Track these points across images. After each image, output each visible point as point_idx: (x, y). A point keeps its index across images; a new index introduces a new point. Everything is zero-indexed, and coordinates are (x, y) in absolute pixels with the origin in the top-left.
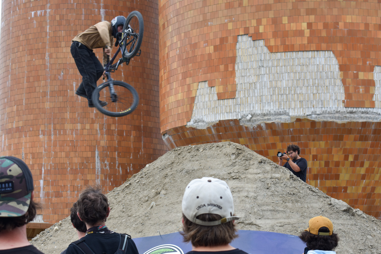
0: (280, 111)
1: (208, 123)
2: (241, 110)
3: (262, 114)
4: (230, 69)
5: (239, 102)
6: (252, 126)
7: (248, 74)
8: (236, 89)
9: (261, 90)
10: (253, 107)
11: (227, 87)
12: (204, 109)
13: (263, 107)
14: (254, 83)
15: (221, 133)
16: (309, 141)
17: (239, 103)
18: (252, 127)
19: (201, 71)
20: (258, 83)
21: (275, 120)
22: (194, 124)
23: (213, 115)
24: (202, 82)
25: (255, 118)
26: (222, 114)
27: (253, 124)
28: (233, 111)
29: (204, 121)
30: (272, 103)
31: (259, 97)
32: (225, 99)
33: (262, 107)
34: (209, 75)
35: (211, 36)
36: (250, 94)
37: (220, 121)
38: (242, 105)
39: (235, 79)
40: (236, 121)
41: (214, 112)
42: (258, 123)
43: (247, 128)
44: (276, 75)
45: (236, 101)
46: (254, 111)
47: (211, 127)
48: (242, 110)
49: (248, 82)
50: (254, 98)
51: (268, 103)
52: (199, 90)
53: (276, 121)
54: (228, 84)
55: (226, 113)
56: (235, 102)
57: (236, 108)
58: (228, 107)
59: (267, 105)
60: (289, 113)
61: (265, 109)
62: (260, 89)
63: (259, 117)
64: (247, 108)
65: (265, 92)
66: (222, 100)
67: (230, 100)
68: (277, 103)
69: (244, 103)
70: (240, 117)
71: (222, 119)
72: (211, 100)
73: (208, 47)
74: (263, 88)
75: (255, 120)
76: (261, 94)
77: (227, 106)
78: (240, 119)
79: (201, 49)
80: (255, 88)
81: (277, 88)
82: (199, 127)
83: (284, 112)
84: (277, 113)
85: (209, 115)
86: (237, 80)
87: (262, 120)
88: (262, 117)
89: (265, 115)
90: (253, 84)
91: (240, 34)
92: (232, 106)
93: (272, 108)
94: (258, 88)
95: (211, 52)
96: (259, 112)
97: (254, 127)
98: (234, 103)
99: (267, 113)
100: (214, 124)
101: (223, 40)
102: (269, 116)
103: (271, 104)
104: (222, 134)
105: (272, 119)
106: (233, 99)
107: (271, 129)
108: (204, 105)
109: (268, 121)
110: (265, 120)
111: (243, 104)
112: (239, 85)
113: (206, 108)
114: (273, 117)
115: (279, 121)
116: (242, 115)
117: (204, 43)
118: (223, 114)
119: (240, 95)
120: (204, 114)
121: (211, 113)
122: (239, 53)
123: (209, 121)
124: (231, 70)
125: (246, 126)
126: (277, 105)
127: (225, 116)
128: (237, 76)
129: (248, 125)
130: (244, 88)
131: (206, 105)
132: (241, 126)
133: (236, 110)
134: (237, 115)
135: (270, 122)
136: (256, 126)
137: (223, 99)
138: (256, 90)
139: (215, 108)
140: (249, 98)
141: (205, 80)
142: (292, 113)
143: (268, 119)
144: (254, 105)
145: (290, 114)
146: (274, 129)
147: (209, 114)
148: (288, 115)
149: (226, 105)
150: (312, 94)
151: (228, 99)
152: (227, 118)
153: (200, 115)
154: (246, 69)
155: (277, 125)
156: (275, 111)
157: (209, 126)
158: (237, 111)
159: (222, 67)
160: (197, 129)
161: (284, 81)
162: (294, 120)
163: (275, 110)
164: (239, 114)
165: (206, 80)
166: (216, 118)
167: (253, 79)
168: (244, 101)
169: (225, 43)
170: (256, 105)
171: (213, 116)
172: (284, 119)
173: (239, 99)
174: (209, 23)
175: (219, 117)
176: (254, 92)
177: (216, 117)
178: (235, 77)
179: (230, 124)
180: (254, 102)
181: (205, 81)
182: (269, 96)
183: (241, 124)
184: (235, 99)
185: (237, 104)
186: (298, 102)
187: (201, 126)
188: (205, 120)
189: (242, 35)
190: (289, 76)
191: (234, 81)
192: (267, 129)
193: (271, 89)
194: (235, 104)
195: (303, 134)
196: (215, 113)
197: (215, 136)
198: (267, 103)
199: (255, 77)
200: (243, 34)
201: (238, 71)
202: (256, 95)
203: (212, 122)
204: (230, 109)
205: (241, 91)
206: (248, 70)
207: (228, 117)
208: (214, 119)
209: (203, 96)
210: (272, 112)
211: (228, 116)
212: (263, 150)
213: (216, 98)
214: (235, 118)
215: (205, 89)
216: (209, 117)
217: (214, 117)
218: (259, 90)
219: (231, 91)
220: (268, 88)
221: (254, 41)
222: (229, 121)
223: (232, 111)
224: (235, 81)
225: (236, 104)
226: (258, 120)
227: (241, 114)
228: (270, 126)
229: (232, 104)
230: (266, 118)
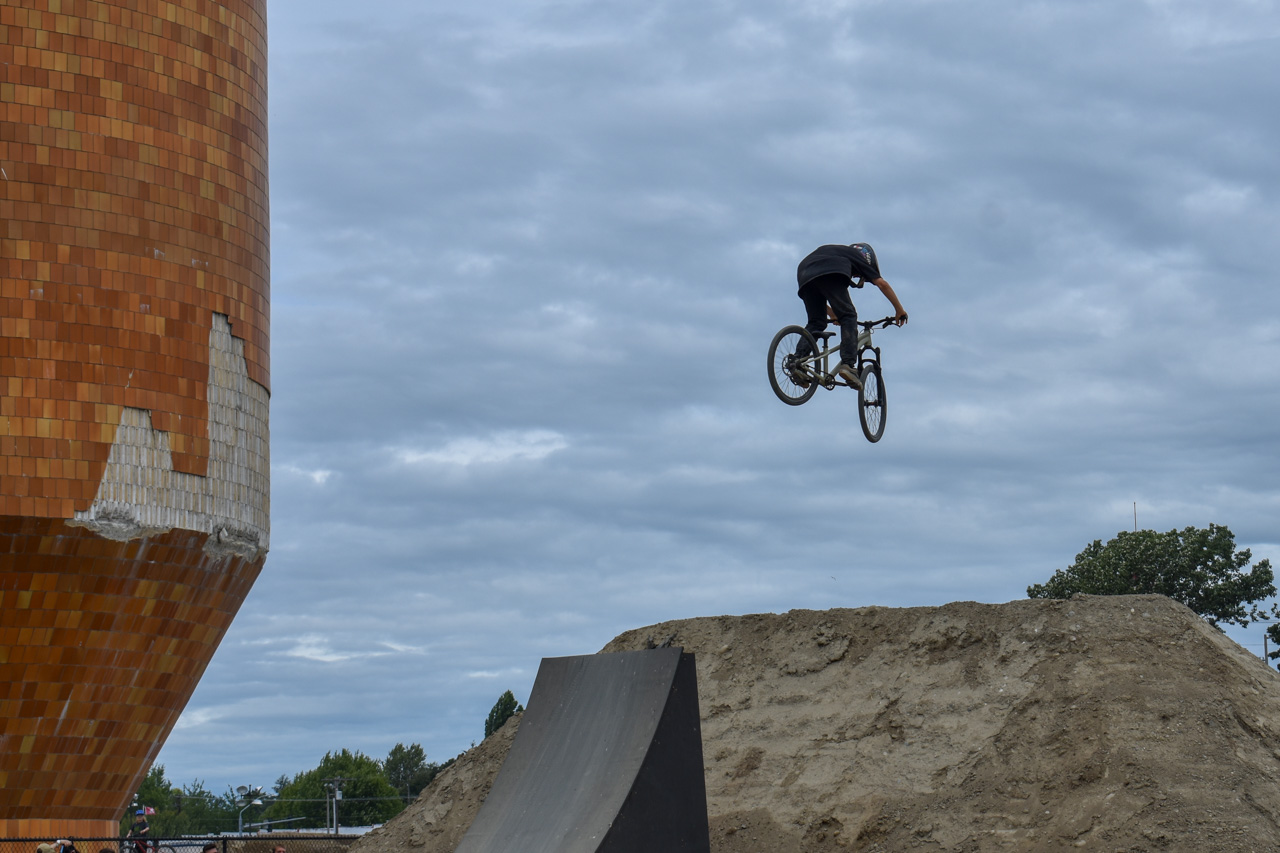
0: (254, 533)
1: (144, 528)
2: (213, 513)
3: (238, 531)
4: (199, 397)
5: (211, 489)
6: (215, 558)
7: (225, 422)
9: (239, 469)
10: (230, 510)
11: (193, 441)
12: (134, 487)
13: (241, 514)
14: (232, 447)
15: (153, 562)
17: (211, 493)
18: (213, 561)
19: (131, 376)
20: (236, 449)
22: (96, 520)
23: (159, 508)
24: (133, 408)
26: (178, 512)
27: (219, 553)
28: (200, 510)
29: (131, 521)
31: (237, 487)
32: (186, 473)
34: (154, 393)
35: (161, 290)
36: (226, 474)
37: (174, 529)
38: (215, 499)
39: (206, 425)
40: (202, 537)
41: (162, 501)
42: (227, 552)
45: (206, 484)
46: (230, 521)
47: (145, 540)
48: (215, 513)
50: (231, 486)
51: (245, 506)
52: (120, 427)
53: (244, 555)
54: (194, 435)
55: (187, 512)
56: (204, 487)
57: (206, 505)
59: (244, 512)
61: (242, 519)
62: (238, 467)
63: (231, 539)
64: (222, 508)
65: (243, 476)
66: (181, 473)
67: (196, 478)
68: (253, 510)
69: (219, 496)
70: (211, 531)
71: (177, 527)
72: (155, 465)
73: (152, 317)
74: (241, 464)
75: (227, 543)
76: (239, 481)
77: (190, 493)
78: (210, 535)
79: (132, 314)
80: (234, 461)
81: (253, 473)
82: (108, 532)
83: (256, 535)
84: (251, 536)
85: (149, 508)
86: (209, 427)
88: (235, 541)
89: (239, 536)
90: (231, 449)
91: (217, 311)
92: (200, 496)
93: (249, 520)
94: (236, 463)
95: (158, 333)
96: (236, 525)
98: (202, 489)
99: (243, 532)
100: (156, 535)
101: (186, 310)
102: (243, 540)
104: (154, 565)
105: (243, 547)
106: (202, 477)
108: (134, 474)
109: (237, 551)
110: (236, 547)
111: (217, 497)
113: (143, 485)
114: (245, 544)
116: (215, 524)
117: (141, 302)
118: (180, 514)
119: (213, 470)
120: (134, 502)
121: (155, 504)
122: (213, 360)
123: (149, 523)
124: (201, 398)
125: (208, 554)
126: (253, 515)
127: (184, 518)
128: (209, 418)
129: (213, 552)
130: (218, 454)
131: (141, 477)
132: (201, 553)
133: (206, 509)
134: (207, 523)
137: (184, 473)
138: (234, 468)
139: (165, 490)
140: (225, 484)
141: (143, 407)
143: (239, 548)
147: (149, 503)
148: (257, 545)
149: (187, 489)
151: (192, 474)
152: (188, 527)
153: (123, 501)
157: (141, 537)
158: (207, 512)
159: (183, 383)
160: (100, 536)
163: (251, 526)
164: (211, 521)
165: (148, 408)
166: (165, 520)
167: (231, 436)
168: (219, 490)
169: (189, 322)
170: (232, 505)
172: (252, 551)
173: (212, 480)
174: (156, 251)
175: (173, 518)
176: (231, 471)
177: (166, 516)
178: (206, 419)
179: (186, 543)
180: (231, 498)
181: (141, 409)
182: (246, 489)
183: (203, 549)
184: (204, 479)
185: (208, 494)
187: (119, 532)
188: (138, 519)
189: (219, 314)
191: (205, 432)
193: (248, 471)
194: (204, 492)
196: (165, 505)
197: (135, 566)
199: (234, 431)
200: (222, 311)
201: (211, 405)
202: (234, 479)
203: (154, 528)
204: (197, 504)
205: (215, 462)
206: (224, 408)
207: (191, 525)
208: (161, 521)
209: (134, 448)
210: (248, 530)
213: (168, 463)
214: (203, 530)
215: (140, 430)
216: (149, 513)
217: (161, 514)
219: (200, 454)
220: (245, 468)
221: (232, 336)
222: (191, 533)
223: (198, 509)
224: (207, 432)
225: (206, 493)
226: (229, 545)
227: (213, 522)
229: (200, 491)
230: (239, 543)
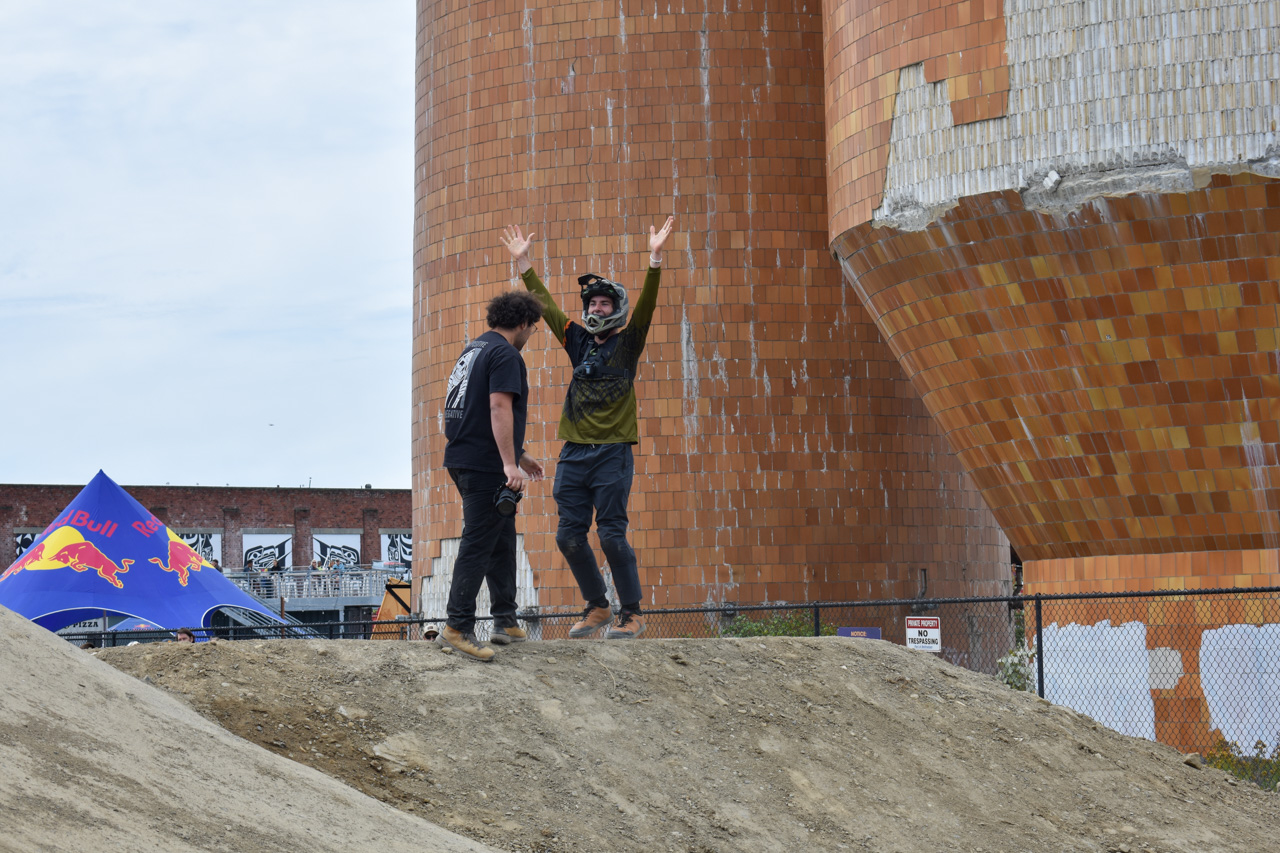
0: (1155, 154)
1: (929, 208)
2: (1025, 159)
3: (1093, 165)
4: (989, 15)
5: (1019, 128)
6: (1065, 212)
7: (1046, 29)
8: (1010, 86)
9: (1089, 80)
10: (1064, 144)
11: (980, 78)
12: (915, 162)
13: (1097, 141)
14: (1066, 57)
15: (972, 243)
16: (1269, 253)
17: (1019, 133)
18: (1064, 216)
19: (904, 28)
20: (1078, 55)
21: (1140, 185)
22: (892, 214)
23: (942, 179)
24: (908, 66)
25: (1071, 184)
26: (967, 175)
27: (1066, 204)
28: (999, 163)
29: (917, 205)
30: (1125, 127)
31: (1082, 107)
32: (975, 122)
33: (1091, 143)
34: (927, 40)
36: (1052, 99)
37: (961, 200)
38: (1027, 139)
39: (1004, 48)
40: (1012, 198)
41: (946, 169)
42: (1084, 199)
43: (1048, 219)
44: (1138, 22)
45: (1009, 125)
46: (1067, 159)
47: (939, 221)
48: (1028, 158)
49: (1046, 56)
50: (1065, 109)
51: (1113, 125)
52: (901, 94)
53: (1143, 189)
54: (983, 68)
55: (979, 172)
56: (1005, 130)
57: (1010, 152)
58: (985, 147)
59: (1108, 135)
60: (1184, 158)
61: (1101, 147)
62: (1085, 79)
63: (1083, 179)
64: (1043, 147)
65: (1104, 86)
66: (968, 124)
67: (991, 123)
68: (1143, 124)
69: (1035, 133)
70: (1022, 184)
71: (967, 193)
72: (935, 128)
74: (1096, 72)
75: (1072, 188)
76: (1090, 97)
77: (982, 146)
78: (1023, 190)
80: (1070, 74)
81: (1141, 72)
82: (907, 225)
83: (1168, 154)
84: (1145, 160)
85: (931, 182)
86: (1009, 50)
87: (1096, 186)
88: (1096, 179)
89: (1103, 170)
90: (1063, 60)
92: (999, 144)
93: (1126, 143)
94: (1079, 75)
96: (1083, 160)
97: (1073, 213)
98: (1002, 133)
99: (1111, 164)
100: (947, 212)
102: (1119, 173)
103: (1121, 127)
104: (975, 245)
105: (1128, 181)
106: (1001, 118)
107: (1130, 217)
108: (915, 148)
109: (1115, 190)
110: (1106, 186)
111: (1031, 135)
112: (1016, 67)
113: (923, 157)
114: (1132, 176)
115: (1153, 187)
116: (1029, 173)
118: (970, 177)
119: (1021, 104)
120: (916, 180)
121: (937, 175)
123: (931, 202)
124: (992, 17)
125: (1045, 211)
126: (1143, 131)
127: (976, 180)
128: (1009, 38)
129: (1052, 207)
130: (1032, 78)
131: (921, 148)
132: (1030, 213)
133: (1010, 159)
134: (1013, 175)
135: (1122, 193)
136: (1077, 212)
137: (971, 123)
138: (1072, 82)
139: (948, 153)
140: (1049, 112)
141: (916, 61)
142: (1198, 157)
143: (1116, 185)
144: (1068, 136)
145: (1190, 162)
146: (1138, 218)
147: (930, 177)
148: (1184, 165)
149: (978, 141)
150: (1266, 84)
151: (983, 121)
152: (982, 190)
153: (906, 184)
154: (1040, 11)
155: (1148, 204)
156: (1136, 155)
157: (934, 220)
158: (1013, 161)
159: (964, 10)
160: (901, 233)
161: (1167, 44)
162: (1207, 181)
163: (1135, 149)
164: (1020, 171)
165: (921, 60)
166: (951, 192)
167: (1061, 44)
168: (1035, 125)
170: (1071, 135)
171: (942, 185)
172: (1169, 178)
173: (1019, 116)
175: (961, 186)
176: (1067, 89)
177: (951, 187)
178: (1003, 41)
179: (993, 209)
180: (1066, 128)
181: (917, 64)
182: (1116, 101)
183: (1029, 208)
184: (1005, 120)
185: (1014, 138)
186: (1218, 113)
187: (913, 222)
188: (920, 200)
190: (1182, 25)
191: (1003, 57)
192: (1115, 218)
193: (1123, 74)
194: (1006, 137)
195: (1242, 232)
196: (948, 173)
197: (955, 252)
198: (1108, 126)
199: (1070, 34)
201: (1014, 17)
202: (1073, 99)
203: (942, 205)
204: (992, 157)
205: (1025, 91)
206: (1044, 11)
207: (987, 186)
208: (946, 194)
209: (913, 115)
210: (1126, 156)
211: (987, 180)
212: (1112, 294)
213: (948, 119)
214: (1007, 187)
215: (917, 90)
216: (931, 189)
217: (945, 187)
218: (1080, 83)
219: (992, 90)
220: (1110, 73)
222: (989, 197)
223: (996, 163)
224: (1006, 56)
225: (1009, 137)
226: (1082, 189)
227: (1024, 171)
228: (1126, 208)
229: (999, 138)
230: (1109, 179)
